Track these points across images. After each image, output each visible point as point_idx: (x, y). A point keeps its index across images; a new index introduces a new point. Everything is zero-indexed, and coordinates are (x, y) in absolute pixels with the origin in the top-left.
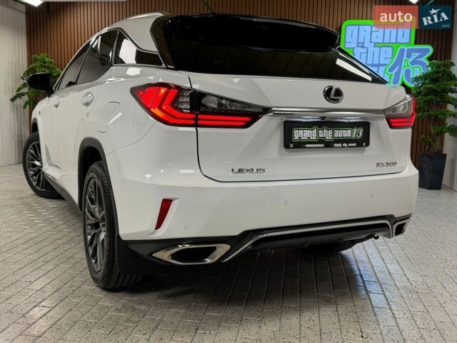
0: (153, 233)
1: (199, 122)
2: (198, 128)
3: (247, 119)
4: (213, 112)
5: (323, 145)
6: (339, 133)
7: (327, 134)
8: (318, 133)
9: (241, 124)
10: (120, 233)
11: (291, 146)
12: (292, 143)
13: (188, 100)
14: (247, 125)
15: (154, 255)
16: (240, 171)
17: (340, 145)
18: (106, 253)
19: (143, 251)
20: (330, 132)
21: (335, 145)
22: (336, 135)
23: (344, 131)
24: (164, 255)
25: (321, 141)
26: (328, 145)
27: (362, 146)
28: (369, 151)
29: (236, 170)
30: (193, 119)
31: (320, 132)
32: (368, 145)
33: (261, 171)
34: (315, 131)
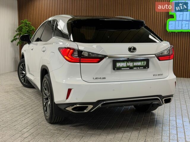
0: (65, 101)
1: (81, 61)
2: (81, 63)
3: (98, 60)
4: (86, 58)
5: (129, 68)
6: (136, 64)
7: (131, 64)
8: (127, 64)
9: (96, 61)
10: (55, 101)
11: (116, 69)
12: (116, 68)
13: (77, 53)
14: (99, 62)
15: (66, 109)
16: (96, 78)
17: (136, 68)
18: (50, 109)
19: (62, 107)
20: (132, 63)
21: (134, 68)
22: (134, 64)
23: (138, 63)
24: (70, 109)
26: (131, 68)
27: (146, 68)
28: (149, 70)
29: (95, 78)
30: (79, 60)
31: (128, 63)
32: (148, 68)
33: (104, 78)
34: (125, 63)
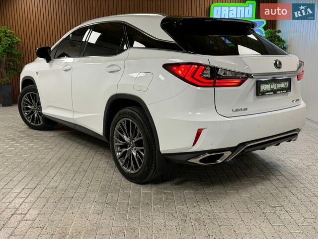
0: (191, 148)
1: (215, 84)
2: (215, 88)
3: (239, 81)
4: (222, 78)
5: (272, 93)
7: (274, 86)
9: (236, 84)
10: (160, 150)
12: (260, 93)
13: (209, 72)
14: (239, 84)
15: (189, 161)
20: (276, 85)
21: (278, 92)
24: (196, 161)
25: (272, 90)
26: (275, 92)
27: (288, 92)
29: (234, 110)
30: (212, 83)
31: (271, 85)
33: (246, 109)
34: (269, 85)
